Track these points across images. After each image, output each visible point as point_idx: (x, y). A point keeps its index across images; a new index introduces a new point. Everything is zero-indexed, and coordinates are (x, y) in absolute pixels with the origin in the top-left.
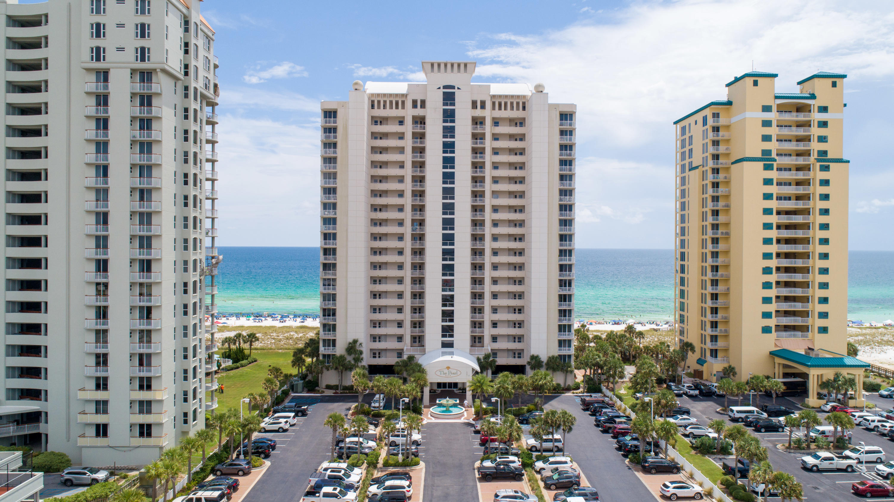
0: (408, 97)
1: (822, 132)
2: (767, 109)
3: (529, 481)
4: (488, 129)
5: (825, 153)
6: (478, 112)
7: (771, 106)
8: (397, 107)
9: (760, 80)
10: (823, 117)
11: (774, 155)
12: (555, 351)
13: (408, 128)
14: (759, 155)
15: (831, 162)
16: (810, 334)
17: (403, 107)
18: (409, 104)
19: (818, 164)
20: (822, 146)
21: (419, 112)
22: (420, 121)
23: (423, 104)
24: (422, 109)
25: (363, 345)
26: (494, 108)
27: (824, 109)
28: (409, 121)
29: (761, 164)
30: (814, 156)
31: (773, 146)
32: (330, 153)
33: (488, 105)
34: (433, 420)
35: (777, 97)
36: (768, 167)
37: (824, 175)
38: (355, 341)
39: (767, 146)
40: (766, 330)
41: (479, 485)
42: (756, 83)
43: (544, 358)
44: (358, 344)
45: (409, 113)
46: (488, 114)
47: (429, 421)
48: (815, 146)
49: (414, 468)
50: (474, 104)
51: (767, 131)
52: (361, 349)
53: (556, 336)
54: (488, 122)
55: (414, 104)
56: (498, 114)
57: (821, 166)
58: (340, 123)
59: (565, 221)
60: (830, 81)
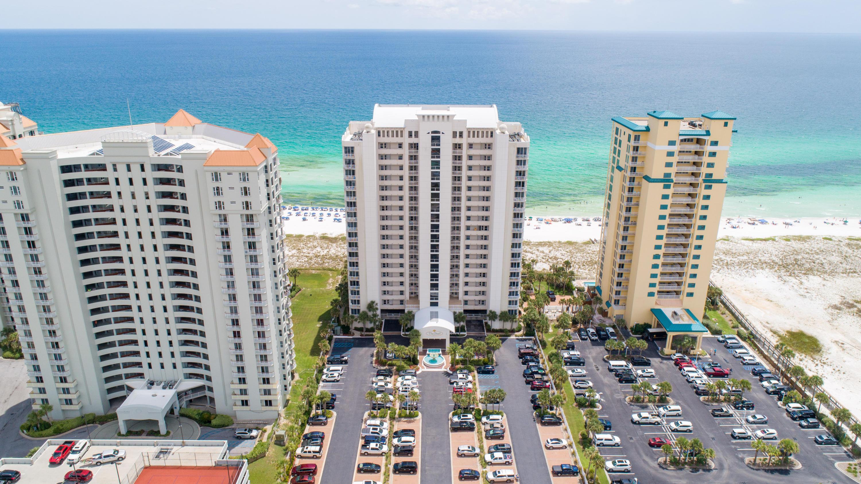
0: (405, 129)
1: (711, 160)
2: (672, 143)
3: (478, 432)
4: (465, 152)
5: (711, 175)
6: (458, 140)
7: (675, 141)
8: (397, 136)
9: (670, 122)
10: (713, 149)
11: (673, 177)
12: (506, 308)
13: (406, 152)
14: (662, 177)
15: (713, 183)
16: (681, 296)
17: (402, 136)
18: (406, 134)
19: (704, 185)
20: (709, 171)
21: (413, 140)
22: (415, 146)
23: (417, 134)
24: (416, 139)
25: (378, 304)
26: (469, 136)
27: (715, 143)
28: (406, 146)
29: (662, 185)
30: (703, 177)
31: (672, 170)
32: (350, 178)
33: (465, 134)
34: (426, 369)
35: (680, 135)
36: (667, 187)
37: (707, 192)
38: (373, 302)
39: (668, 170)
40: (651, 294)
41: (450, 434)
42: (666, 124)
43: (498, 313)
44: (375, 304)
45: (406, 141)
46: (464, 141)
47: (423, 370)
48: (704, 170)
49: (415, 418)
50: (455, 134)
51: (670, 159)
52: (377, 307)
53: (507, 299)
54: (465, 147)
55: (410, 135)
56: (472, 140)
57: (706, 186)
58: (356, 156)
59: (517, 224)
60: (723, 122)
